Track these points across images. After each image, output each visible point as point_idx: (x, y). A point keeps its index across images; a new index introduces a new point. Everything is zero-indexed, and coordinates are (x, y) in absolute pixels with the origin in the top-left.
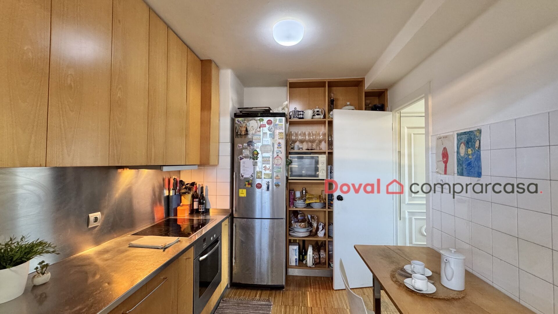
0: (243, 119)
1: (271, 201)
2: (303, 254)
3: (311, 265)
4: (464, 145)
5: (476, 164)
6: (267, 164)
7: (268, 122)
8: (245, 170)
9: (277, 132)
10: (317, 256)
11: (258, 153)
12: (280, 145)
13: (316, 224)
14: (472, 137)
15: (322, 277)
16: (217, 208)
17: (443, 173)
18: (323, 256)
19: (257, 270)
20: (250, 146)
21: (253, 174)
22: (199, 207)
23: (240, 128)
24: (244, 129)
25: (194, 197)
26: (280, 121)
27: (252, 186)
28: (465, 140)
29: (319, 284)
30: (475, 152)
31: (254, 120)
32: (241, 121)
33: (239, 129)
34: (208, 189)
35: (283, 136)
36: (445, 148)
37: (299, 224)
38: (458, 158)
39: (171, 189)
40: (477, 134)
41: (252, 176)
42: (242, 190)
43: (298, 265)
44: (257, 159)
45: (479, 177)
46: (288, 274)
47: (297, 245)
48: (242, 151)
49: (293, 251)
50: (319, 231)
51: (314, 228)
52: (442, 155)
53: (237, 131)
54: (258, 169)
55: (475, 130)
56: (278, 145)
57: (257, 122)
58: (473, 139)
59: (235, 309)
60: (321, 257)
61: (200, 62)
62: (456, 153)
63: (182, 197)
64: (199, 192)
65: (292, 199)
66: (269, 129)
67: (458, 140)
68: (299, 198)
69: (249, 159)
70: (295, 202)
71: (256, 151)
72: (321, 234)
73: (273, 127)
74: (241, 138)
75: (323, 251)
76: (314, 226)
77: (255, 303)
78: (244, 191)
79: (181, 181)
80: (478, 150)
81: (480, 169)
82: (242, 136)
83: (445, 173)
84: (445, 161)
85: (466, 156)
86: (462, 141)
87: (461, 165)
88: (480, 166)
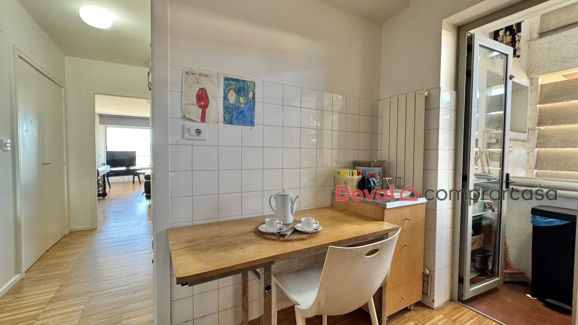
4: (234, 92)
5: (248, 113)
14: (245, 86)
17: (199, 120)
28: (236, 88)
30: (248, 102)
36: (203, 90)
38: (225, 104)
40: (250, 85)
55: (248, 81)
58: (246, 89)
67: (226, 85)
80: (251, 101)
81: (253, 118)
83: (203, 119)
84: (202, 105)
85: (237, 104)
86: (231, 87)
87: (229, 112)
88: (253, 116)
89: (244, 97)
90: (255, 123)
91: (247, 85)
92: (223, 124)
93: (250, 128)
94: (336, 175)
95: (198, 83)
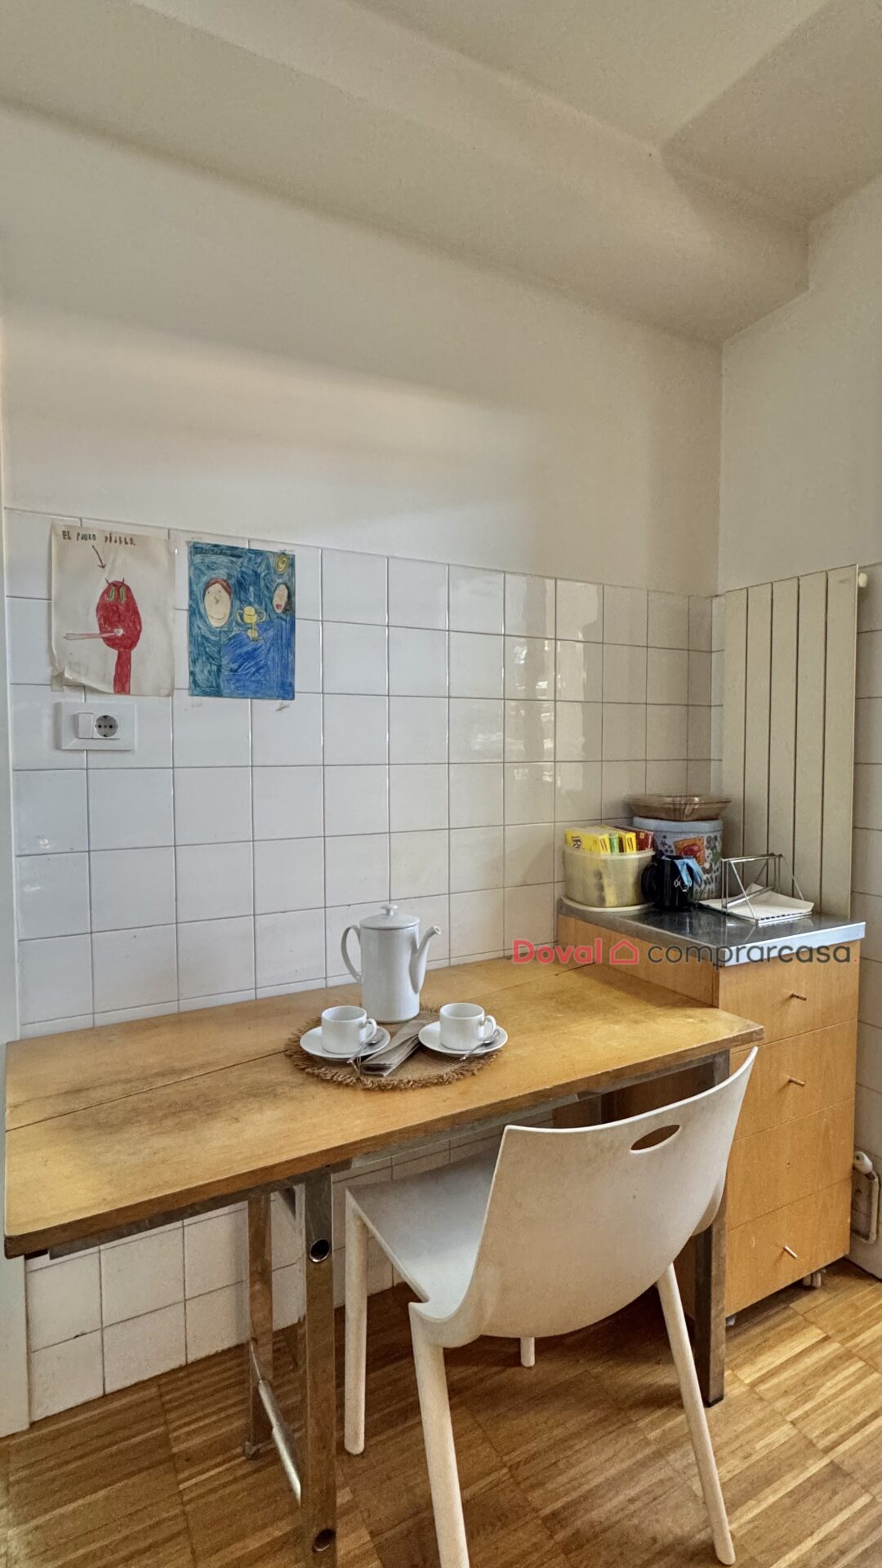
4: (223, 591)
5: (273, 658)
14: (262, 570)
17: (108, 687)
28: (230, 576)
30: (271, 621)
36: (117, 585)
38: (195, 631)
40: (278, 566)
45: (284, 699)
52: (99, 610)
55: (270, 552)
58: (264, 579)
67: (196, 571)
80: (284, 616)
81: (289, 672)
83: (122, 682)
84: (117, 638)
85: (236, 630)
86: (212, 574)
87: (210, 657)
88: (290, 666)
89: (256, 606)
90: (297, 688)
91: (268, 567)
92: (191, 697)
93: (278, 707)
94: (570, 850)
95: (103, 567)
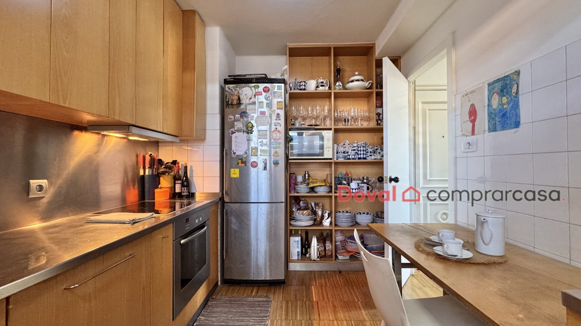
0: (234, 85)
1: (269, 182)
2: (306, 247)
3: (315, 258)
4: (497, 95)
5: (512, 113)
6: (264, 138)
7: (265, 89)
8: (238, 146)
9: (275, 101)
10: (322, 248)
11: (253, 126)
12: (279, 116)
13: (321, 211)
14: (508, 82)
15: (329, 272)
16: (204, 192)
17: (471, 134)
18: (329, 248)
19: (253, 263)
20: (244, 117)
21: (247, 151)
22: (182, 189)
23: (232, 96)
24: (236, 98)
25: (176, 178)
26: (279, 88)
27: (246, 165)
28: (498, 89)
29: (325, 279)
30: (511, 100)
31: (248, 87)
32: (232, 88)
33: (230, 97)
34: (193, 170)
35: (282, 105)
36: (473, 106)
37: (301, 212)
38: (489, 111)
39: (147, 167)
41: (246, 153)
42: (234, 170)
43: (300, 259)
44: (251, 133)
45: (516, 128)
46: (289, 270)
47: (299, 237)
48: (234, 124)
49: (294, 243)
50: (324, 219)
51: (319, 216)
52: (469, 113)
53: (227, 100)
54: (253, 145)
55: (512, 73)
56: (276, 117)
57: (251, 90)
58: (509, 85)
59: (226, 307)
60: (327, 249)
61: (181, 13)
62: (487, 107)
63: (161, 178)
64: (181, 173)
65: (293, 184)
66: (266, 98)
67: (489, 91)
68: (301, 183)
69: (243, 133)
70: (296, 186)
71: (251, 123)
72: (326, 223)
73: (270, 96)
74: (233, 108)
75: (329, 242)
76: (319, 214)
77: (251, 299)
78: (237, 171)
79: (160, 161)
80: (516, 96)
81: (518, 117)
82: (234, 106)
83: (473, 133)
84: (472, 120)
85: (500, 107)
86: (494, 91)
87: (493, 119)
88: (518, 115)
89: (507, 96)
90: (521, 122)
95: (469, 101)
